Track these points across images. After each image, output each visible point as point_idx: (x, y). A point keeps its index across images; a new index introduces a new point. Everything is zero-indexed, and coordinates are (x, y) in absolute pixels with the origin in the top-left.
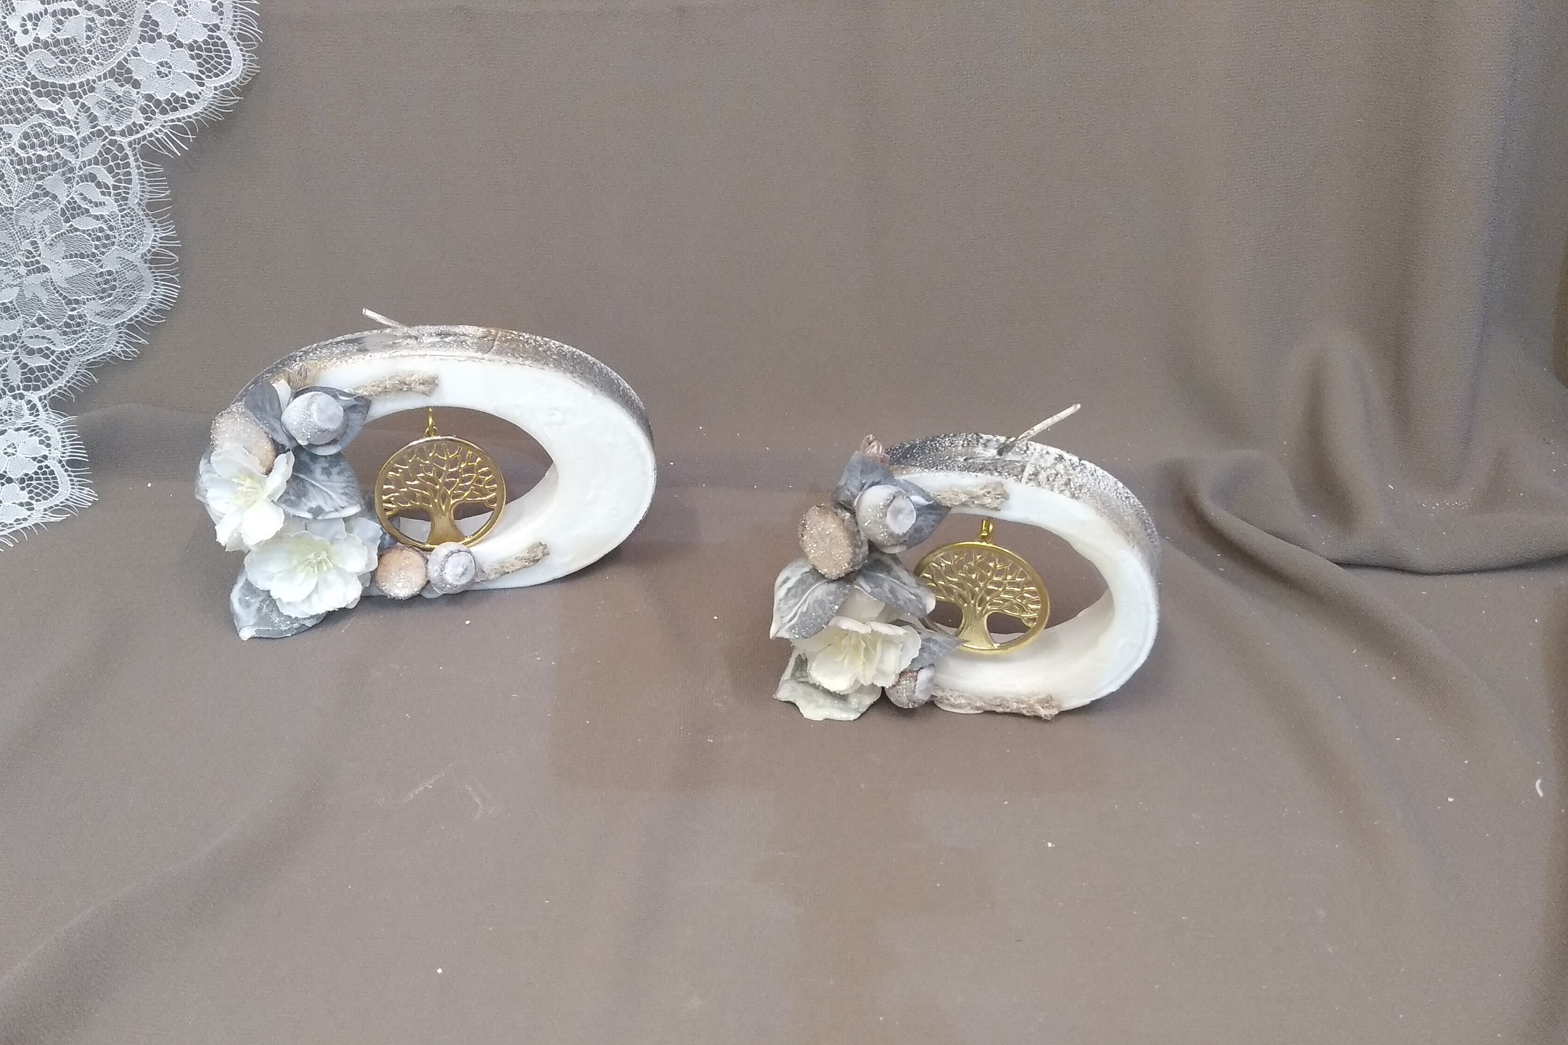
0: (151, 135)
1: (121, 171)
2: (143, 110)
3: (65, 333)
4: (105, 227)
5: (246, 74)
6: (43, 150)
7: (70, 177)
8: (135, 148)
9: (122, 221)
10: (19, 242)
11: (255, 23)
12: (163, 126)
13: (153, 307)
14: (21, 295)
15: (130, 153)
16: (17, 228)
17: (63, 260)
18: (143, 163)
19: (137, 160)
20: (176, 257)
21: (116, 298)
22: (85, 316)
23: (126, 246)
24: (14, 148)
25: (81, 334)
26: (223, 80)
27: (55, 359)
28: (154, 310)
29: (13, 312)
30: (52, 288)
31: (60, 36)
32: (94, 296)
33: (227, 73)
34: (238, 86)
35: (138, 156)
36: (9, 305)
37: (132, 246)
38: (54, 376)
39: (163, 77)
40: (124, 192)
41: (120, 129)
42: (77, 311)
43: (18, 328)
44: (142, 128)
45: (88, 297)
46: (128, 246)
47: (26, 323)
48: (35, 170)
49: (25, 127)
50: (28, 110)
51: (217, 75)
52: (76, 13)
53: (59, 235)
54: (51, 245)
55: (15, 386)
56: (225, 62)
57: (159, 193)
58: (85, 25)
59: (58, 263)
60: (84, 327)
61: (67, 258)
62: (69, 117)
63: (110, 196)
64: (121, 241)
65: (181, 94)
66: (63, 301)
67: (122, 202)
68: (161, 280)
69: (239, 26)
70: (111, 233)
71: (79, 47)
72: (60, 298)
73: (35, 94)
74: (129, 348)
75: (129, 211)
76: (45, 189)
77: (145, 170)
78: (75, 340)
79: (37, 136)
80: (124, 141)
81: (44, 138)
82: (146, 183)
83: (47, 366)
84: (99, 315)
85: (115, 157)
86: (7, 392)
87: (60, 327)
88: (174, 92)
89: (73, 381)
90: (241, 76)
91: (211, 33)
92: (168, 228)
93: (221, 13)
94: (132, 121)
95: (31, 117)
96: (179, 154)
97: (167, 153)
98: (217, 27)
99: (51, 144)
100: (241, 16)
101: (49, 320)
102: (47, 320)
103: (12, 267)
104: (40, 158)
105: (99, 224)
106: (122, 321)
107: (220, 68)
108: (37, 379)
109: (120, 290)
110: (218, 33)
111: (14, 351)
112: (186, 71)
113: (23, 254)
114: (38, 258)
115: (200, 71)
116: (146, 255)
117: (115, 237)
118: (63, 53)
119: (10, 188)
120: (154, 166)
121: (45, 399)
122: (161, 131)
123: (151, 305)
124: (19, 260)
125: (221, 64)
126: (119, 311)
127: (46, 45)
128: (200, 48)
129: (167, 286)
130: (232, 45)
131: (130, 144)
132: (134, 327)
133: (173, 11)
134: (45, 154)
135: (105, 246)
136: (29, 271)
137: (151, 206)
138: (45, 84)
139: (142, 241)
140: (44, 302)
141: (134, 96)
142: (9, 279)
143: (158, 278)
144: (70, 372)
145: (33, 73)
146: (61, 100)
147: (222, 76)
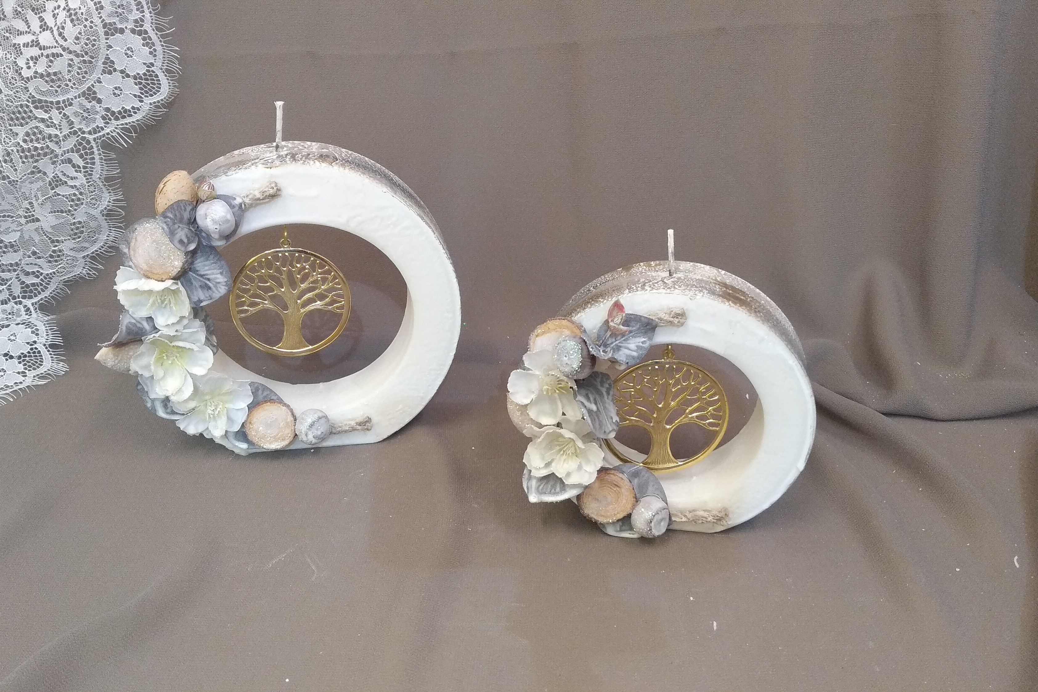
0: (108, 134)
1: (88, 157)
2: (103, 118)
3: (50, 262)
4: (77, 193)
5: (171, 94)
6: (38, 143)
7: (55, 161)
8: (98, 142)
9: (88, 189)
10: (21, 202)
11: (177, 62)
12: (116, 128)
13: (108, 245)
14: (22, 237)
15: (94, 145)
16: (20, 193)
17: (49, 215)
18: (102, 151)
19: (99, 150)
20: (123, 213)
21: (83, 239)
22: (63, 251)
23: (91, 205)
24: (20, 142)
25: (60, 262)
26: (155, 98)
27: (43, 278)
28: (108, 247)
29: (16, 248)
30: (42, 232)
31: (50, 70)
32: (69, 238)
33: (158, 94)
34: (165, 102)
35: (100, 147)
36: (14, 243)
37: (95, 205)
38: (42, 289)
39: (117, 96)
40: (91, 171)
41: (89, 129)
42: (58, 247)
43: (19, 258)
44: (102, 129)
45: (65, 238)
46: (92, 205)
47: (25, 255)
48: (32, 156)
49: (27, 128)
50: (29, 117)
51: (152, 95)
52: (62, 55)
53: (47, 198)
54: (42, 204)
55: (16, 296)
56: (157, 87)
57: (112, 171)
58: (67, 63)
59: (46, 216)
60: (62, 257)
61: (52, 213)
62: (55, 122)
63: (81, 173)
64: (87, 202)
65: (128, 108)
66: (49, 241)
67: (88, 177)
68: (113, 227)
69: (166, 64)
70: (81, 197)
71: (63, 77)
72: (47, 239)
73: (34, 107)
74: (91, 271)
75: (93, 183)
76: (39, 168)
77: (104, 156)
78: (56, 266)
79: (34, 134)
80: (91, 137)
81: (39, 136)
82: (104, 164)
83: (37, 283)
84: (72, 250)
85: (85, 148)
86: (11, 300)
87: (47, 257)
88: (124, 106)
89: (54, 293)
90: (167, 96)
91: (148, 69)
92: (118, 194)
93: (155, 56)
94: (96, 125)
95: (31, 122)
96: (126, 146)
97: (119, 146)
98: (152, 65)
99: (44, 139)
100: (168, 58)
101: (40, 253)
102: (38, 253)
103: (16, 218)
104: (36, 149)
105: (74, 191)
106: (87, 253)
107: (154, 90)
108: (31, 291)
109: (86, 234)
110: (153, 69)
111: (16, 273)
112: (132, 93)
113: (24, 210)
114: (33, 213)
115: (141, 93)
116: (103, 211)
117: (84, 200)
118: (53, 81)
119: (16, 168)
120: (110, 154)
121: (35, 305)
122: (115, 131)
123: (107, 243)
124: (21, 214)
125: (154, 88)
126: (85, 247)
127: (42, 76)
128: (141, 78)
129: (117, 231)
130: (161, 76)
131: (95, 140)
132: (94, 258)
133: (124, 54)
134: (39, 146)
135: (77, 205)
136: (27, 221)
137: (108, 179)
138: (40, 101)
139: (101, 202)
140: (37, 241)
141: (98, 109)
142: (14, 226)
143: (111, 226)
144: (52, 287)
145: (33, 94)
146: (51, 111)
147: (155, 96)
